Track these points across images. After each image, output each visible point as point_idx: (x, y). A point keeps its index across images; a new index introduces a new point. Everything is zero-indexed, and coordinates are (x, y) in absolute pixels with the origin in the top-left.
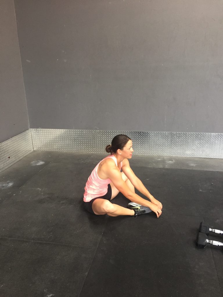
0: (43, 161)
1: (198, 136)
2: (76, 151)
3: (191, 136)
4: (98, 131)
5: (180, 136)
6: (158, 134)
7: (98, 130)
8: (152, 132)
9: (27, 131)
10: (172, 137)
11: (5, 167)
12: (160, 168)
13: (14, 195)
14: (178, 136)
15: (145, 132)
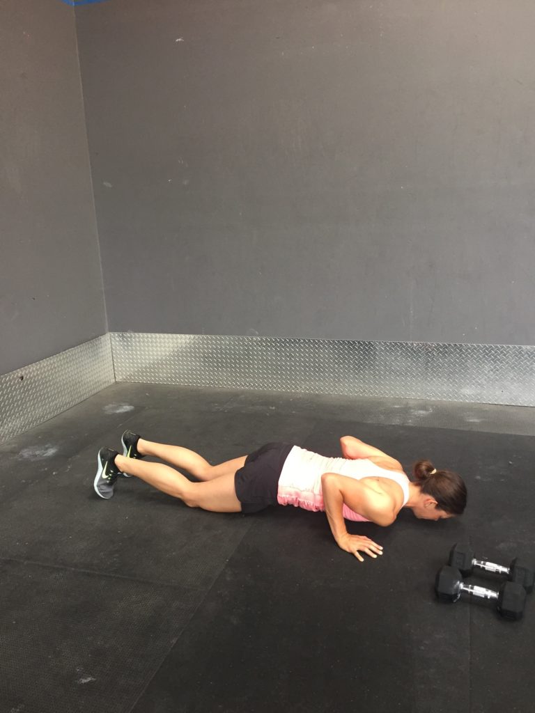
0: (130, 405)
1: (490, 352)
2: (208, 384)
3: (473, 351)
4: (257, 339)
5: (446, 352)
6: (394, 346)
7: (258, 336)
8: (380, 343)
9: (103, 338)
10: (427, 354)
11: (47, 414)
12: (394, 425)
13: (54, 473)
14: (441, 352)
15: (364, 342)
